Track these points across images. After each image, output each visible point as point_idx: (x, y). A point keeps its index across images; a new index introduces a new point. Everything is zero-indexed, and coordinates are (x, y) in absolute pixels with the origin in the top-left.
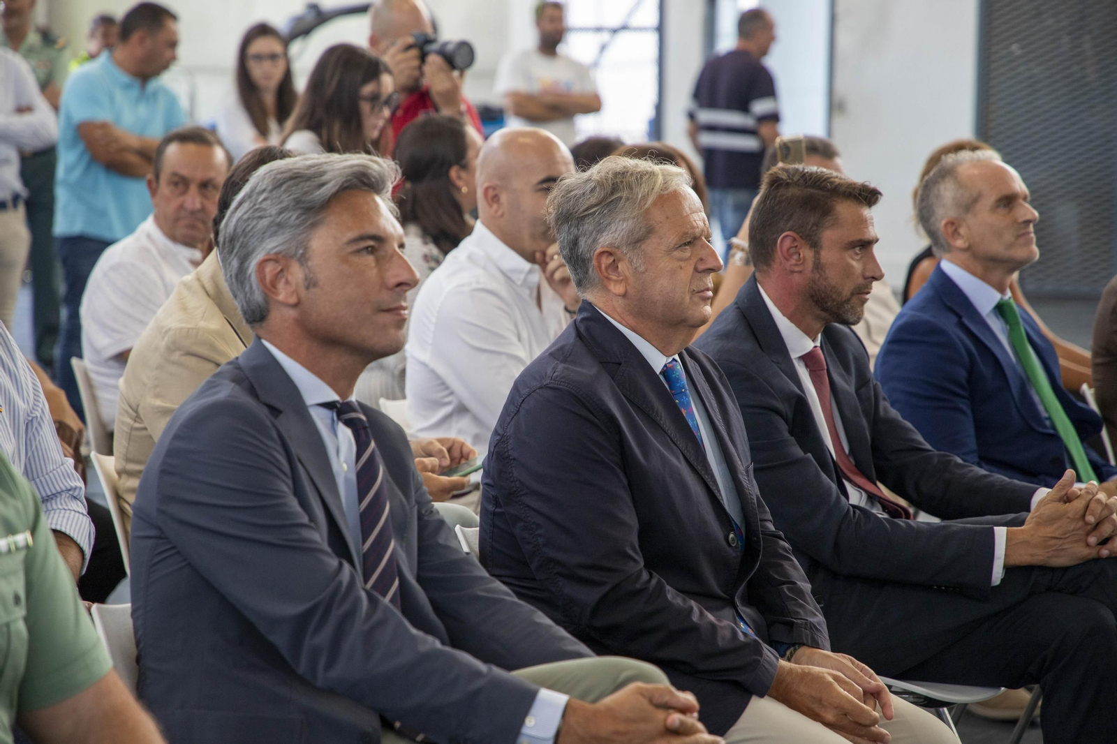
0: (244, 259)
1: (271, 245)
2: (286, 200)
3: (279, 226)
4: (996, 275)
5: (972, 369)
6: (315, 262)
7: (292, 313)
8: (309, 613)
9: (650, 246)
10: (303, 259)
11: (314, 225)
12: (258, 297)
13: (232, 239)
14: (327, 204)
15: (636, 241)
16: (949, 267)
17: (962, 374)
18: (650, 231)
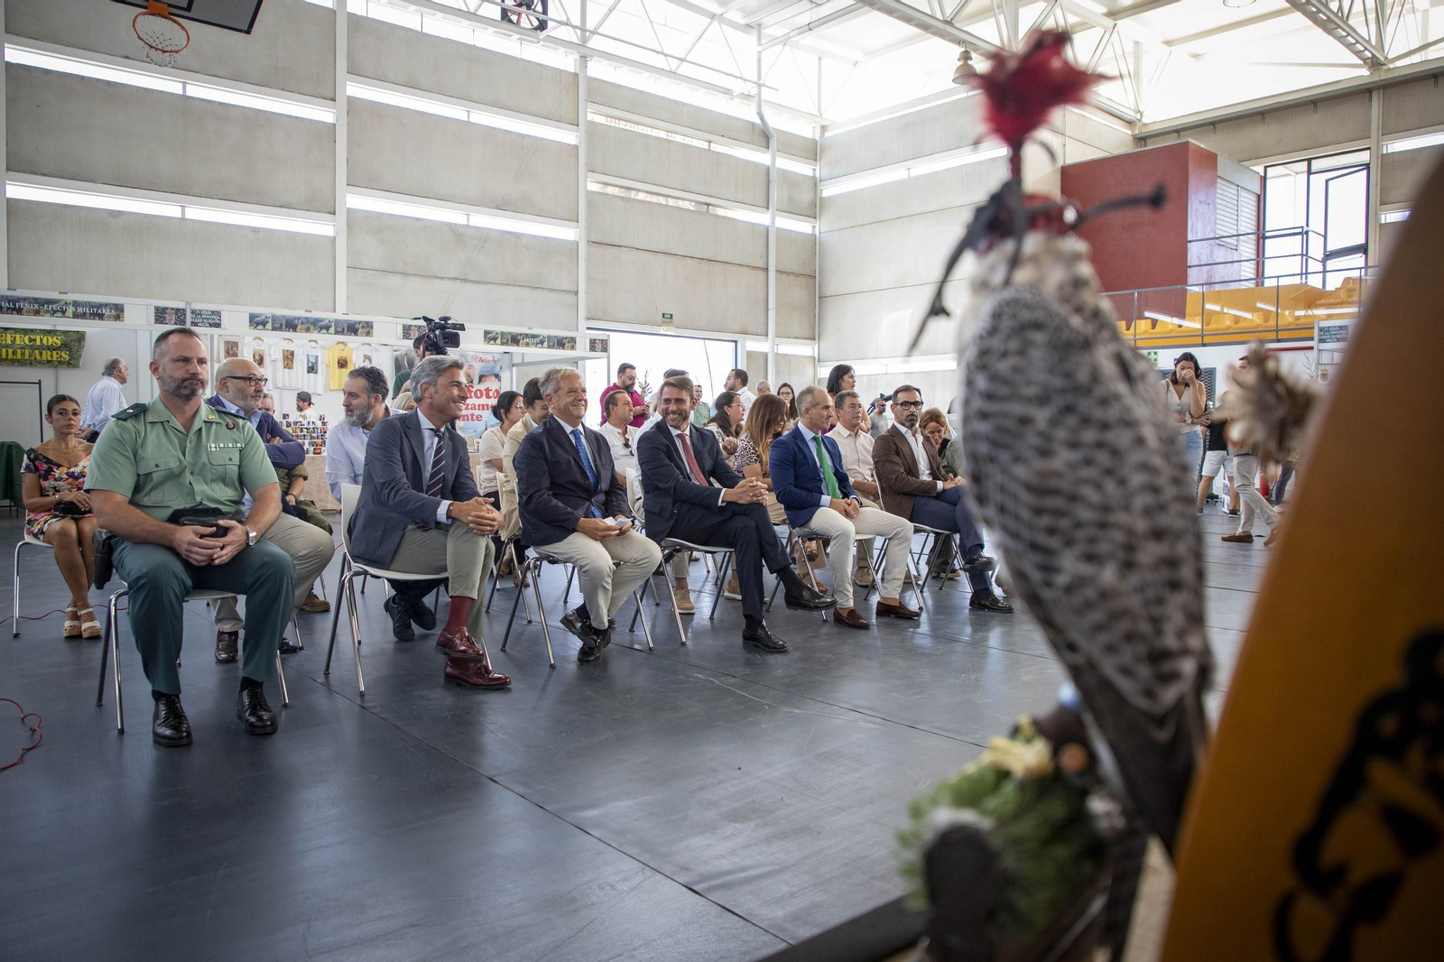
0: (417, 383)
1: (425, 380)
2: (432, 367)
3: (428, 375)
4: (815, 430)
5: (795, 456)
6: (438, 387)
7: (429, 400)
8: (385, 483)
9: (560, 392)
10: (435, 385)
11: (439, 376)
12: (419, 395)
13: (414, 377)
14: (445, 370)
15: (556, 391)
16: (800, 425)
17: (791, 458)
18: (560, 388)
